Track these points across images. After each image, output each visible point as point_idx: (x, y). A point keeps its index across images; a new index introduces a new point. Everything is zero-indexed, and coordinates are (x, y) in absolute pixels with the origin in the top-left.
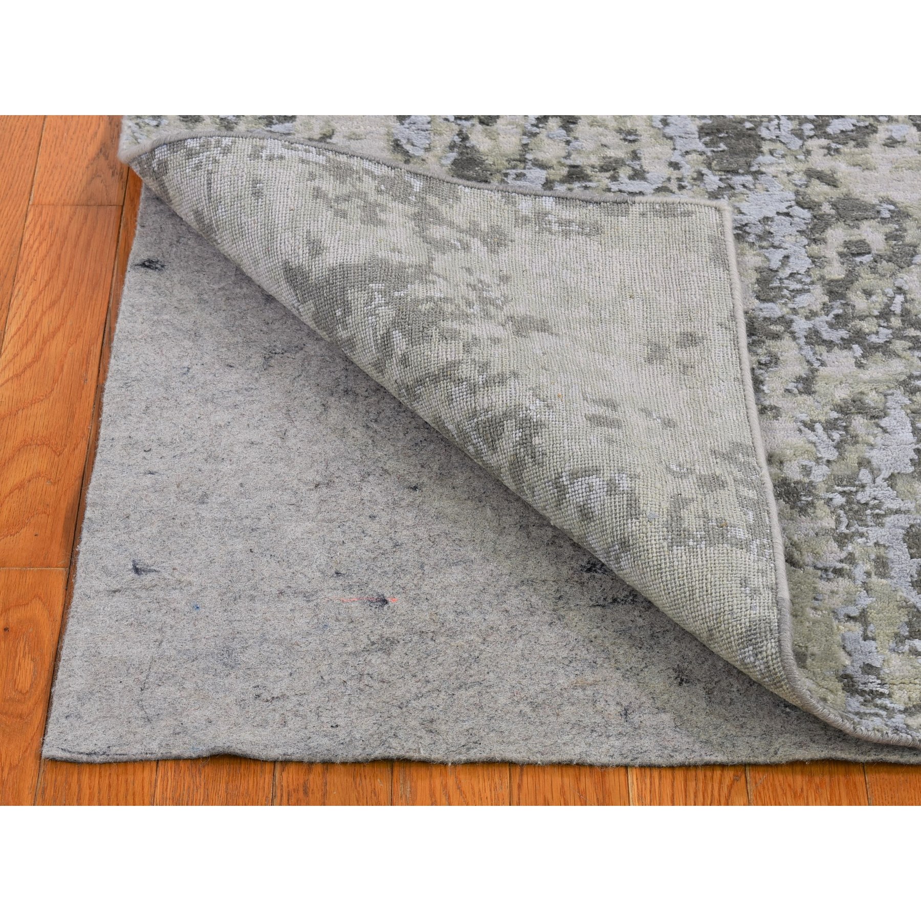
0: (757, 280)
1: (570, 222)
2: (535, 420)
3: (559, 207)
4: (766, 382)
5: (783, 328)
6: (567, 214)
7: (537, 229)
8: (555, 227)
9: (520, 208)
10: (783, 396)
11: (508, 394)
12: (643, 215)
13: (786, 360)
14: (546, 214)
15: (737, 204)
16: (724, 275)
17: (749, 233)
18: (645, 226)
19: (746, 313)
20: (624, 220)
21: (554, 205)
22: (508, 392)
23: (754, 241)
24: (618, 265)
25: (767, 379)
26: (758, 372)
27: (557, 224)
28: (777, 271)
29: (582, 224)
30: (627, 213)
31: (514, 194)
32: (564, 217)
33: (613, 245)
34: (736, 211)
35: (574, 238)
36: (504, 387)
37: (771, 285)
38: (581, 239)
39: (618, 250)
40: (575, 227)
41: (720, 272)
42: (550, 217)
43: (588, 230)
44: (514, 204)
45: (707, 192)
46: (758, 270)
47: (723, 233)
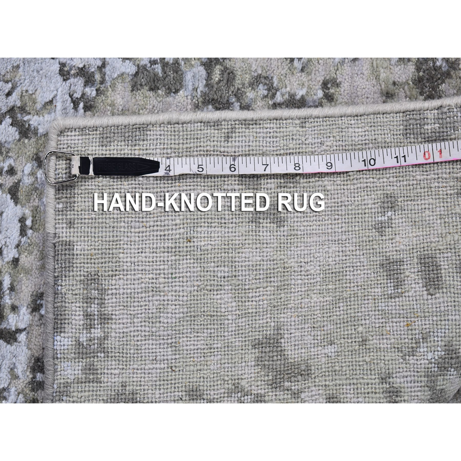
0: (151, 89)
1: (88, 316)
2: (443, 353)
3: (68, 328)
4: (292, 92)
5: (218, 67)
6: (77, 318)
7: (102, 355)
8: (97, 333)
9: (73, 377)
10: (309, 74)
11: (413, 384)
12: (71, 224)
13: (262, 67)
14: (79, 344)
15: (39, 106)
16: (157, 131)
17: (83, 94)
18: (87, 221)
19: (197, 107)
20: (79, 247)
21: (66, 335)
22: (409, 385)
23: (94, 89)
24: (143, 255)
25: (288, 89)
26: (279, 98)
27: (93, 330)
28: (138, 66)
29: (88, 300)
30: (69, 245)
31: (55, 386)
32: (82, 322)
33: (114, 260)
34: (49, 107)
35: (110, 309)
36: (402, 390)
37: (161, 75)
38: (110, 301)
39: (121, 255)
40: (94, 309)
41: (153, 134)
42: (83, 339)
43: (95, 293)
44: (67, 385)
45: (19, 140)
46: (135, 87)
47: (95, 128)
